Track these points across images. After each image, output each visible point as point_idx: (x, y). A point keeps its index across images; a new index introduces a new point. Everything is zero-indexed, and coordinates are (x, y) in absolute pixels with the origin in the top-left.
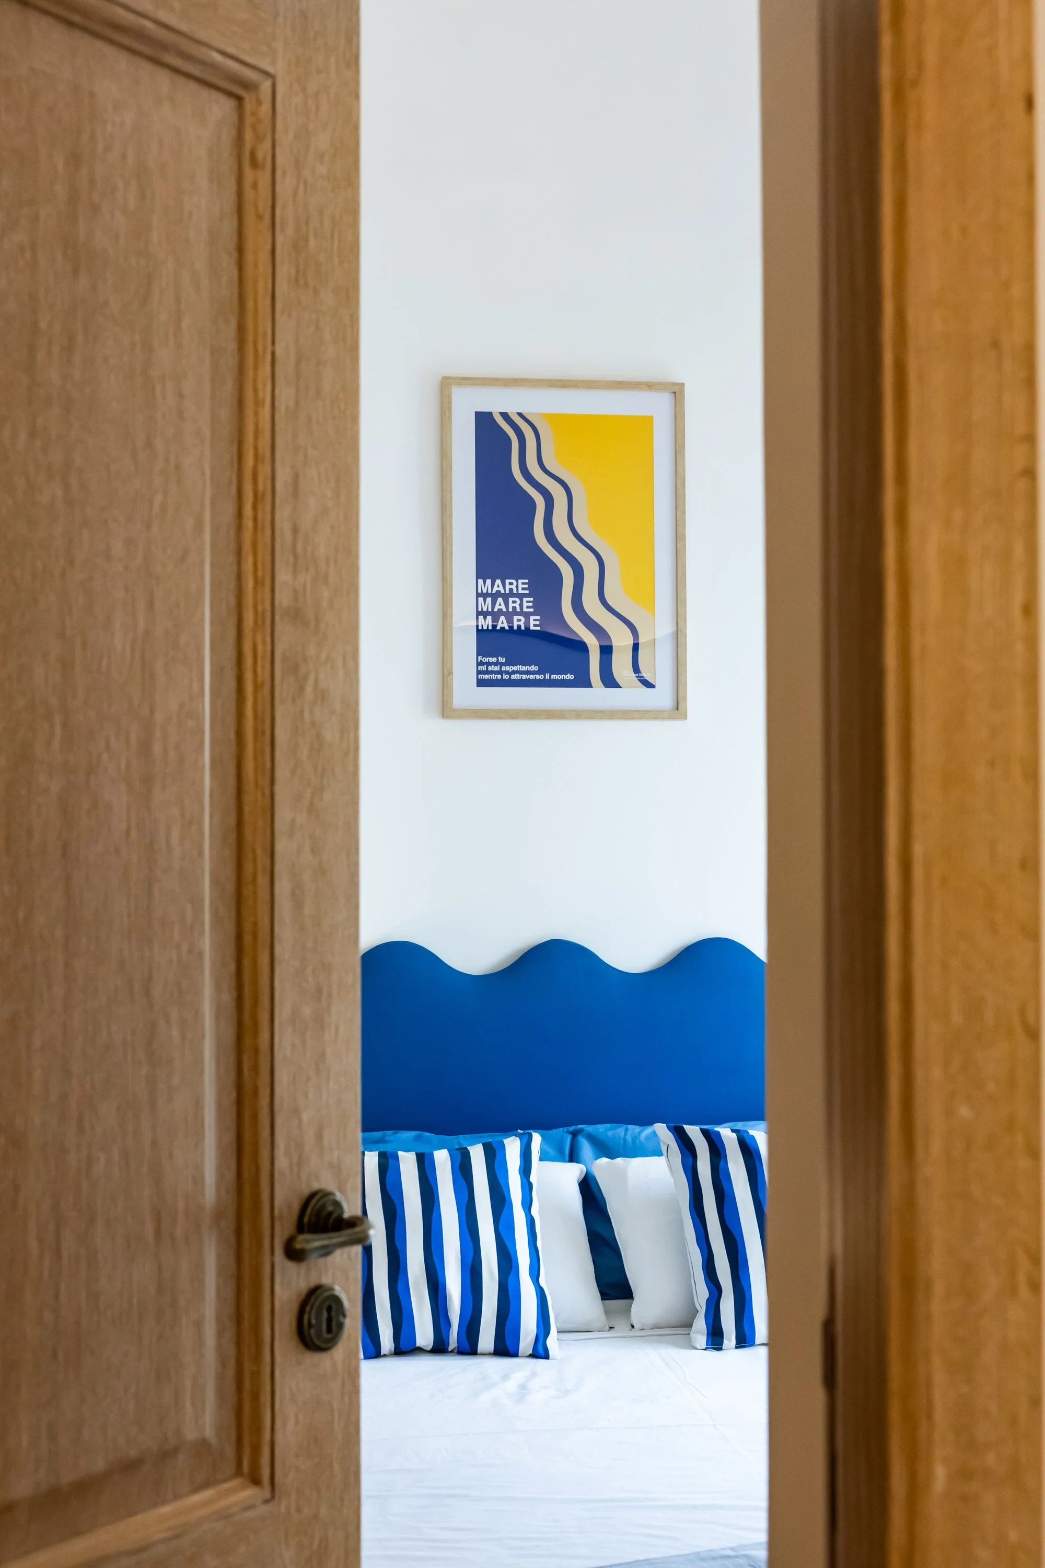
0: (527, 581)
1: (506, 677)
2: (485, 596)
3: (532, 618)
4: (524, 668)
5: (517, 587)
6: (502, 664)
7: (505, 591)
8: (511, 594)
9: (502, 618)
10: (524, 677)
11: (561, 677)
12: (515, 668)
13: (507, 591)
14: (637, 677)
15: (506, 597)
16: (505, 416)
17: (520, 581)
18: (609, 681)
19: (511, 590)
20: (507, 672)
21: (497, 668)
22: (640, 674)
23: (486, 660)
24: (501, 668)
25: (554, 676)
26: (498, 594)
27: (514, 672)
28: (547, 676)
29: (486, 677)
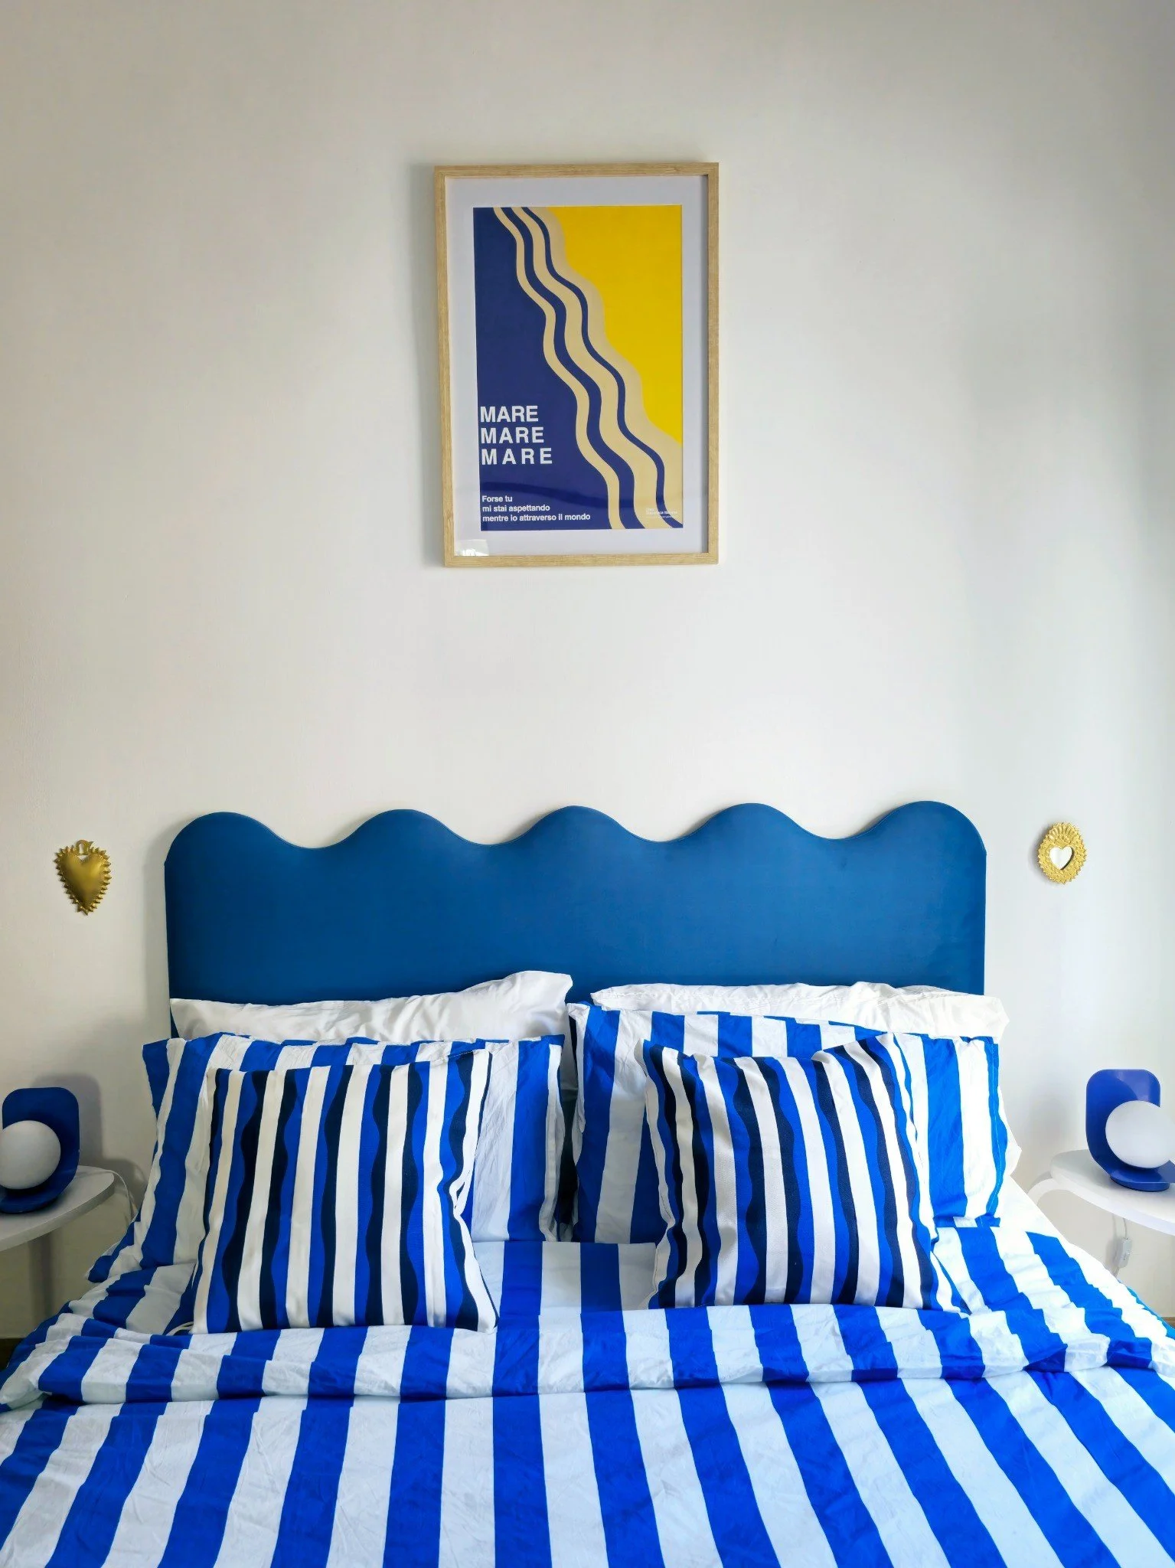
0: (536, 407)
1: (514, 519)
2: (488, 426)
3: (542, 450)
4: (534, 508)
5: (525, 414)
6: (509, 504)
7: (511, 419)
8: (518, 423)
9: (509, 451)
10: (534, 518)
11: (576, 517)
12: (524, 509)
13: (514, 420)
14: (662, 515)
15: (512, 427)
16: (508, 212)
17: (529, 408)
18: (630, 521)
19: (518, 418)
20: (515, 514)
21: (504, 509)
22: (666, 513)
23: (491, 499)
24: (508, 509)
25: (568, 517)
26: (504, 423)
27: (523, 513)
28: (560, 517)
29: (491, 519)
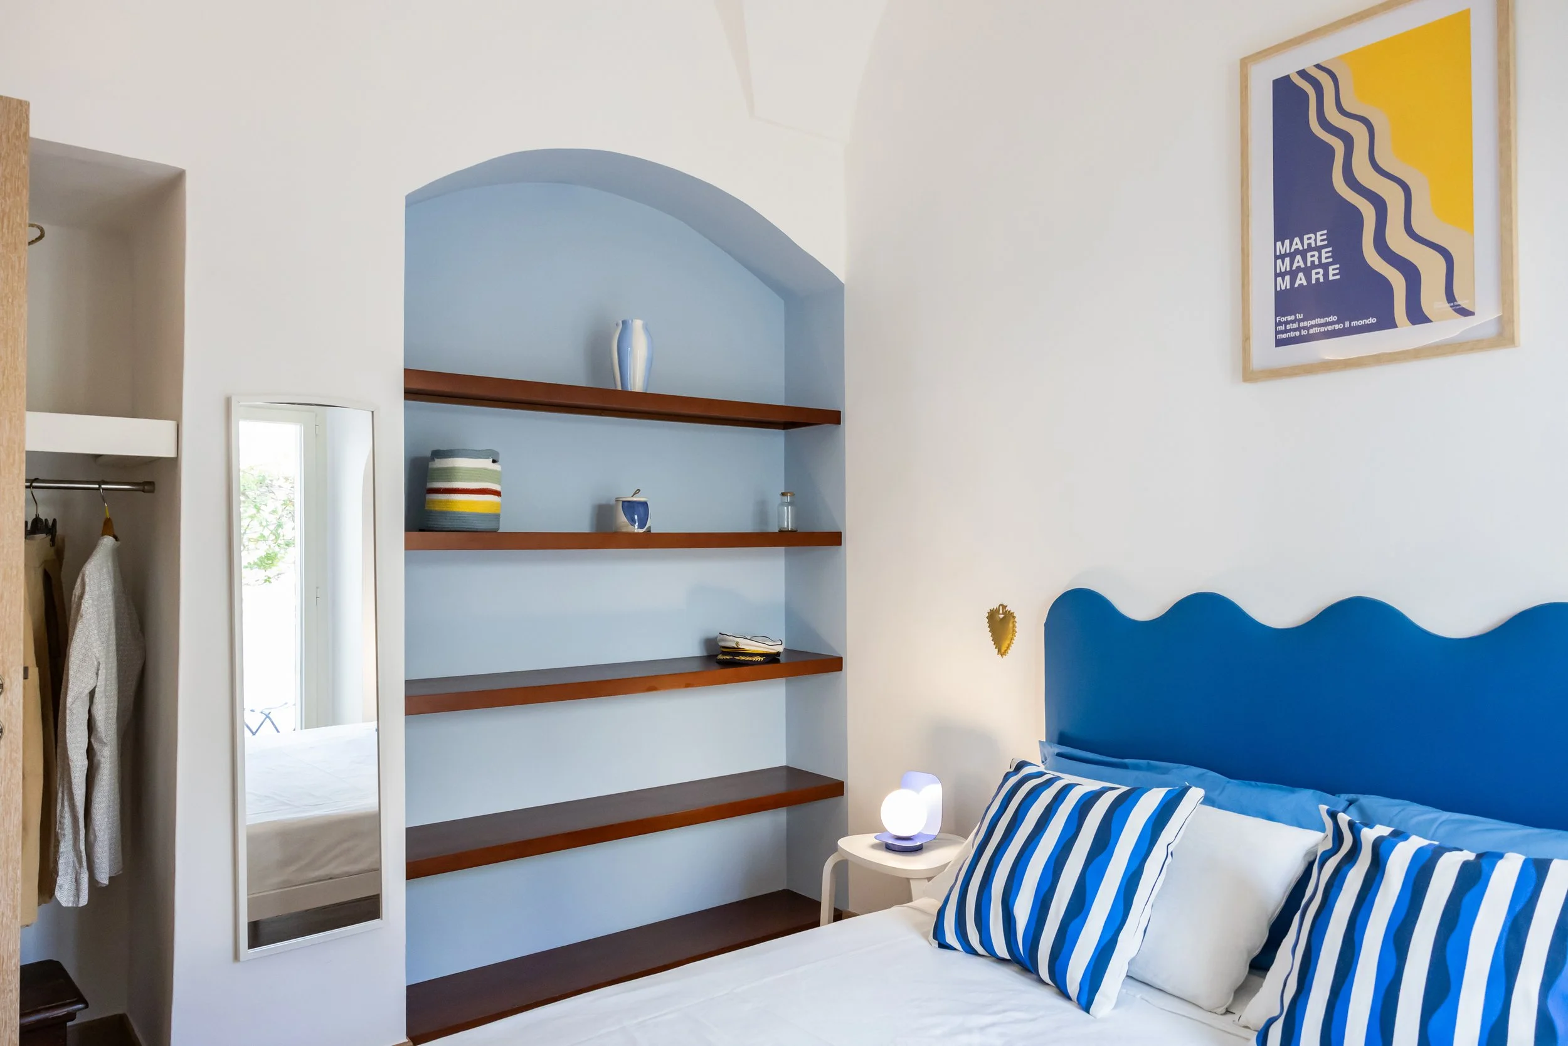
0: (1325, 232)
1: (1304, 332)
2: (1282, 257)
3: (1331, 268)
4: (1323, 321)
5: (1315, 240)
6: (1300, 321)
7: (1303, 246)
8: (1310, 248)
9: (1301, 275)
10: (1322, 329)
11: (1362, 322)
12: (1313, 322)
13: (1306, 247)
14: (1451, 307)
15: (1303, 253)
16: (1303, 74)
17: (1318, 234)
18: (1417, 316)
19: (1309, 245)
20: (1305, 328)
21: (1295, 326)
22: (1456, 303)
23: (1284, 319)
24: (1299, 325)
25: (1354, 323)
26: (1297, 251)
27: (1312, 326)
28: (1347, 324)
29: (1285, 336)
